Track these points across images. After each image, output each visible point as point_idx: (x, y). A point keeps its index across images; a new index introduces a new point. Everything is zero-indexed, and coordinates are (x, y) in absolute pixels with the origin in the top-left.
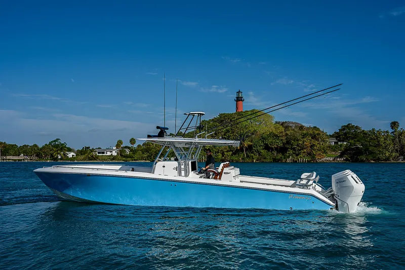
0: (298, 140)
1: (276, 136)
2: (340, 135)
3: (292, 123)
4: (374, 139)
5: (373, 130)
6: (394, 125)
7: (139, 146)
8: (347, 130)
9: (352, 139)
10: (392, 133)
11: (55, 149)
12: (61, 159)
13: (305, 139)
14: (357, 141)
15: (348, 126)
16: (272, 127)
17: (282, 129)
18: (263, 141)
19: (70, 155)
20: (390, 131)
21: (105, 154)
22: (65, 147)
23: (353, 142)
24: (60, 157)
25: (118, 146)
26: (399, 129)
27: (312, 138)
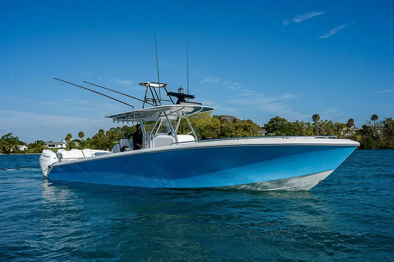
0: (231, 132)
1: (212, 128)
2: (269, 127)
3: (228, 117)
4: (298, 130)
5: (297, 122)
6: (315, 117)
7: (88, 139)
8: (275, 122)
9: (280, 130)
10: (314, 124)
11: (7, 143)
12: (13, 152)
13: (237, 131)
14: (284, 132)
15: (277, 119)
16: (210, 121)
17: (218, 122)
18: (201, 133)
19: (22, 148)
20: (312, 122)
21: (56, 147)
22: (18, 141)
23: (279, 132)
24: (11, 150)
25: (67, 139)
26: (319, 121)
27: (244, 130)
